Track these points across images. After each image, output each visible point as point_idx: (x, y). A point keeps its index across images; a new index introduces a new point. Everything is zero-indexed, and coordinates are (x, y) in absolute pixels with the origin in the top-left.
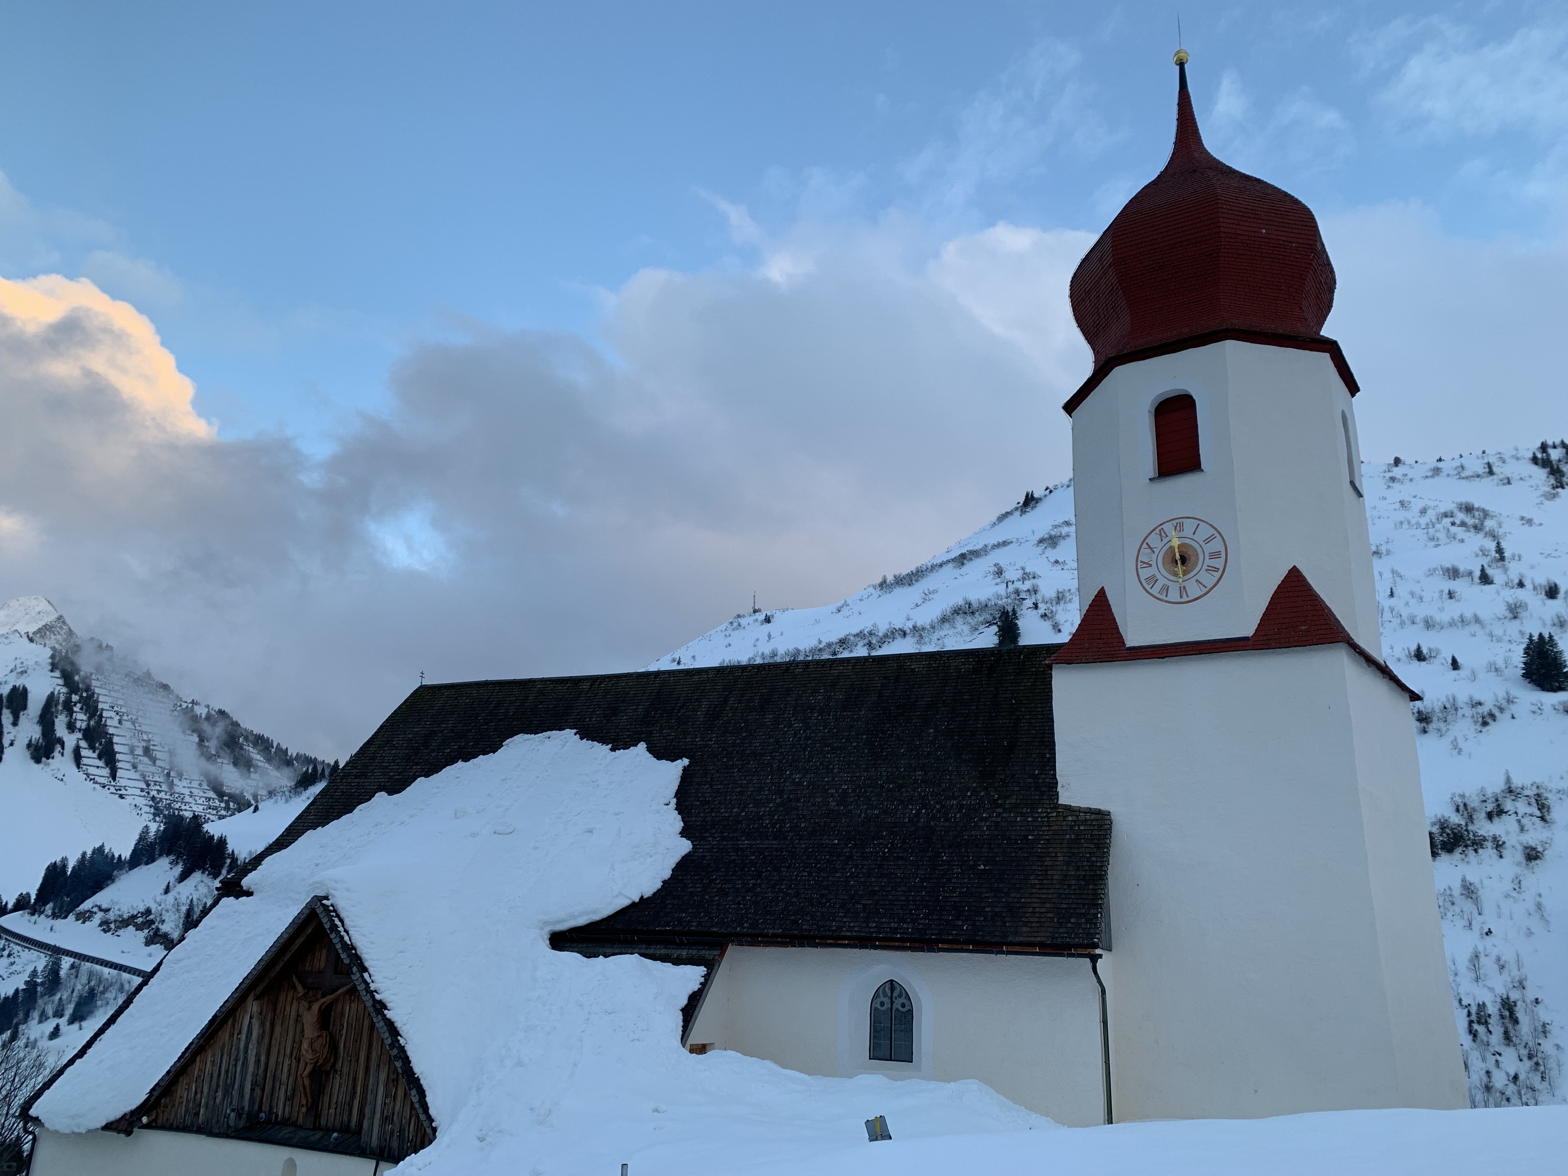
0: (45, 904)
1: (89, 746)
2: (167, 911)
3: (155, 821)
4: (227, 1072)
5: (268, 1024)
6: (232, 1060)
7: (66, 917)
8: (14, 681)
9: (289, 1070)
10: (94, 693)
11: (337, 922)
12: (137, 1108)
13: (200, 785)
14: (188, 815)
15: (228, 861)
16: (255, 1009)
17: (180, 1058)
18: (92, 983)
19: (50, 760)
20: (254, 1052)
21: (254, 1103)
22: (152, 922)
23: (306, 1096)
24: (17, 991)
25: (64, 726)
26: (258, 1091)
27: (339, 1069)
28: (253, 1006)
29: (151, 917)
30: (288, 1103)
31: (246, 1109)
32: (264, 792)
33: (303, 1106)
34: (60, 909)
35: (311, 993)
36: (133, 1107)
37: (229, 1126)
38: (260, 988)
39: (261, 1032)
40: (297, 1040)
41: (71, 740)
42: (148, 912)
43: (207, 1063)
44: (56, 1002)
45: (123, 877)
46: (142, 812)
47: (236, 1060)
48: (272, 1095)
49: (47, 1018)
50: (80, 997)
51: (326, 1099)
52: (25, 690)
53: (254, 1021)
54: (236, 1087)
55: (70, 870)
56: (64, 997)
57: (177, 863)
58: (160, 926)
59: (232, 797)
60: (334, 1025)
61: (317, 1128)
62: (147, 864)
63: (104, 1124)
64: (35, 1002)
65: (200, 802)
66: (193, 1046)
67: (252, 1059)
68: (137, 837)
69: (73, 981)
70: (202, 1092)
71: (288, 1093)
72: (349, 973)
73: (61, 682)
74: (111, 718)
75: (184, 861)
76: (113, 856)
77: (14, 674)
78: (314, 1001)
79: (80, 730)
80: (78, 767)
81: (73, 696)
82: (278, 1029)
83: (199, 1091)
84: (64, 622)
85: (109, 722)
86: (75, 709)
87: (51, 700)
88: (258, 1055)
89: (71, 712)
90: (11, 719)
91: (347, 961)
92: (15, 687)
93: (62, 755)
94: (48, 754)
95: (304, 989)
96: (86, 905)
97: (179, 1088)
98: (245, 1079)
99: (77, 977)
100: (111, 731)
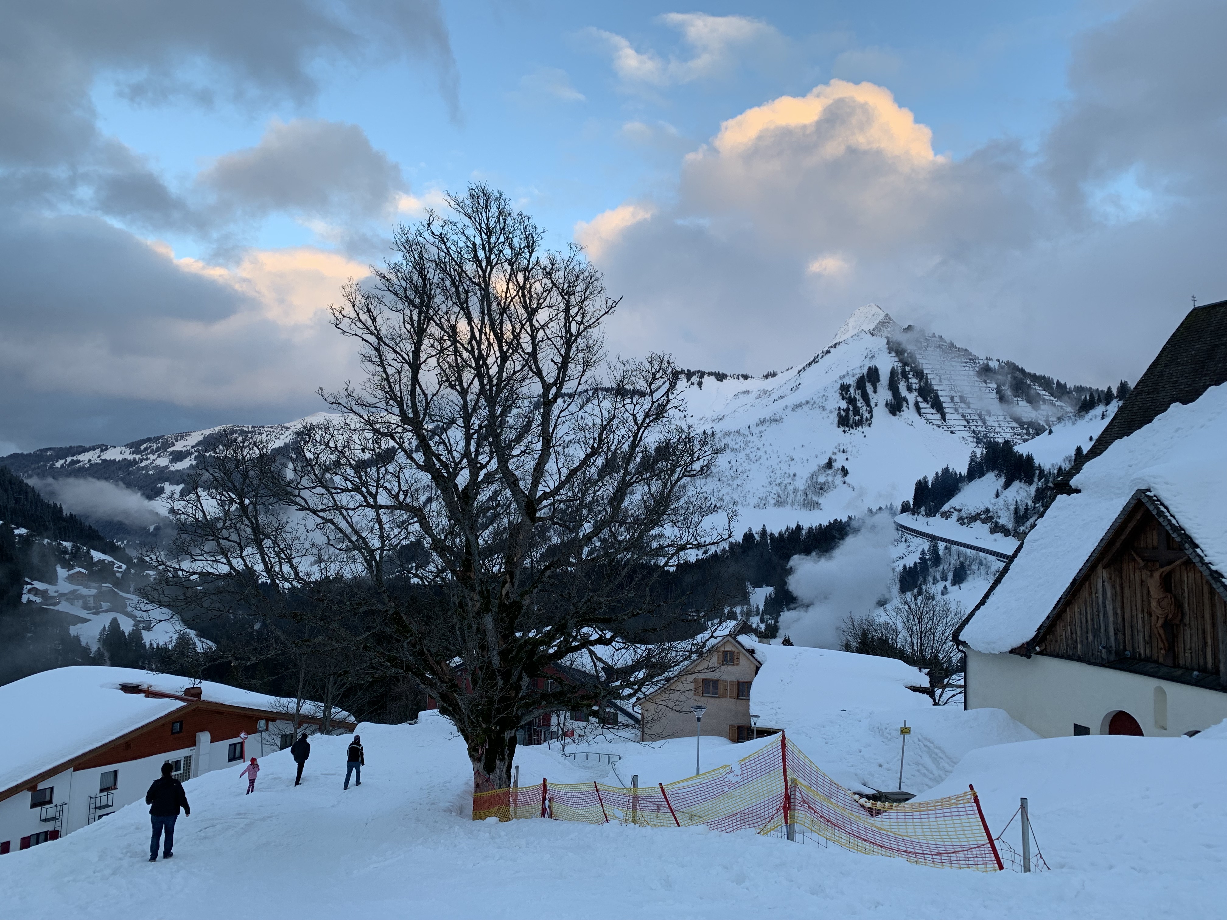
0: (920, 507)
1: (924, 400)
2: (1001, 509)
3: (979, 447)
4: (1092, 620)
5: (1118, 587)
6: (1094, 611)
7: (934, 516)
8: (869, 364)
9: (1143, 622)
10: (919, 363)
11: (1162, 508)
12: (1031, 640)
13: (1005, 418)
14: (1001, 441)
15: (1037, 472)
16: (1105, 575)
17: (1054, 608)
18: (961, 559)
19: (902, 413)
20: (1111, 607)
21: (1119, 644)
22: (992, 518)
23: (1162, 641)
24: (915, 563)
25: (905, 389)
26: (1120, 635)
27: (1188, 622)
28: (1102, 574)
29: (991, 514)
30: (1147, 646)
31: (1114, 647)
32: (1054, 419)
33: (1161, 649)
34: (930, 510)
35: (1149, 564)
36: (1028, 640)
37: (1103, 659)
38: (1106, 560)
39: (1114, 591)
40: (1145, 598)
41: (911, 397)
42: (987, 511)
43: (1076, 611)
44: (941, 571)
45: (965, 487)
46: (969, 441)
47: (1098, 612)
48: (1132, 638)
49: (938, 581)
50: (956, 569)
51: (1181, 645)
52: (876, 369)
53: (1106, 584)
54: (1102, 630)
55: (930, 484)
56: (945, 568)
57: (1001, 476)
58: (998, 520)
59: (1031, 425)
60: (1175, 589)
61: (1176, 666)
62: (980, 477)
63: (1010, 649)
64: (928, 571)
65: (1007, 430)
66: (1062, 601)
67: (1110, 612)
68: (969, 459)
69: (949, 557)
70: (1076, 633)
71: (1146, 639)
72: (1182, 549)
73: (897, 359)
74: (934, 379)
75: (1005, 474)
76: (956, 473)
77: (867, 359)
78: (1154, 571)
79: (916, 390)
80: (920, 416)
81: (906, 367)
82: (1127, 590)
83: (1074, 632)
84: (890, 319)
85: (933, 382)
86: (910, 376)
87: (893, 372)
88: (1114, 609)
89: (907, 379)
90: (872, 389)
91: (1178, 539)
92: (869, 367)
93: (908, 408)
94: (900, 409)
95: (1143, 560)
96: (946, 507)
97: (1058, 628)
98: (1108, 626)
99: (950, 555)
100: (935, 388)
